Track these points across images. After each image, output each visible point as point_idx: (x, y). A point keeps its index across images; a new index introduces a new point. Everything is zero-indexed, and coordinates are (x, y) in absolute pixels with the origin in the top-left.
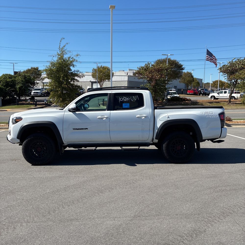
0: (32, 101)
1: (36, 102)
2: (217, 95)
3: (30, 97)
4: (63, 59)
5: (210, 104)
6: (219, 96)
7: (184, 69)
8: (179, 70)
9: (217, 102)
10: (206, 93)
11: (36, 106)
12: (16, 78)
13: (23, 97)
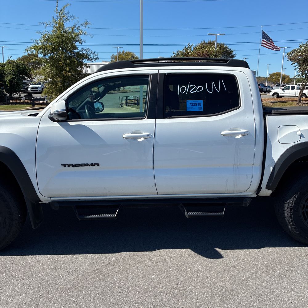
0: (28, 99)
1: (34, 101)
2: (282, 92)
3: (25, 94)
4: (63, 29)
5: (273, 104)
6: (284, 93)
7: (234, 57)
8: (228, 57)
9: (283, 101)
10: (262, 89)
11: (34, 106)
12: (4, 67)
13: (16, 94)
